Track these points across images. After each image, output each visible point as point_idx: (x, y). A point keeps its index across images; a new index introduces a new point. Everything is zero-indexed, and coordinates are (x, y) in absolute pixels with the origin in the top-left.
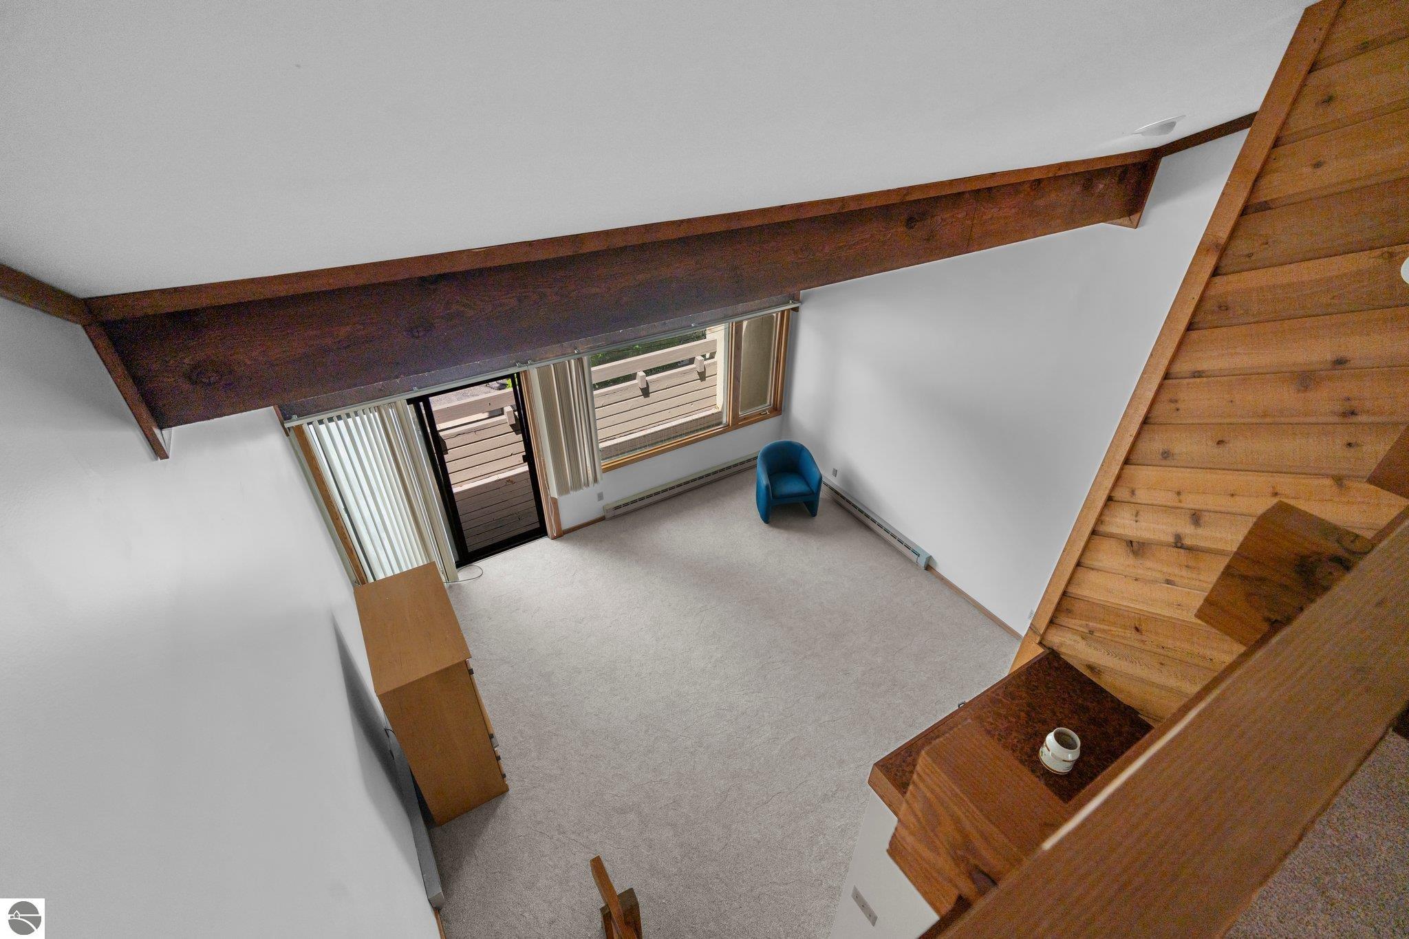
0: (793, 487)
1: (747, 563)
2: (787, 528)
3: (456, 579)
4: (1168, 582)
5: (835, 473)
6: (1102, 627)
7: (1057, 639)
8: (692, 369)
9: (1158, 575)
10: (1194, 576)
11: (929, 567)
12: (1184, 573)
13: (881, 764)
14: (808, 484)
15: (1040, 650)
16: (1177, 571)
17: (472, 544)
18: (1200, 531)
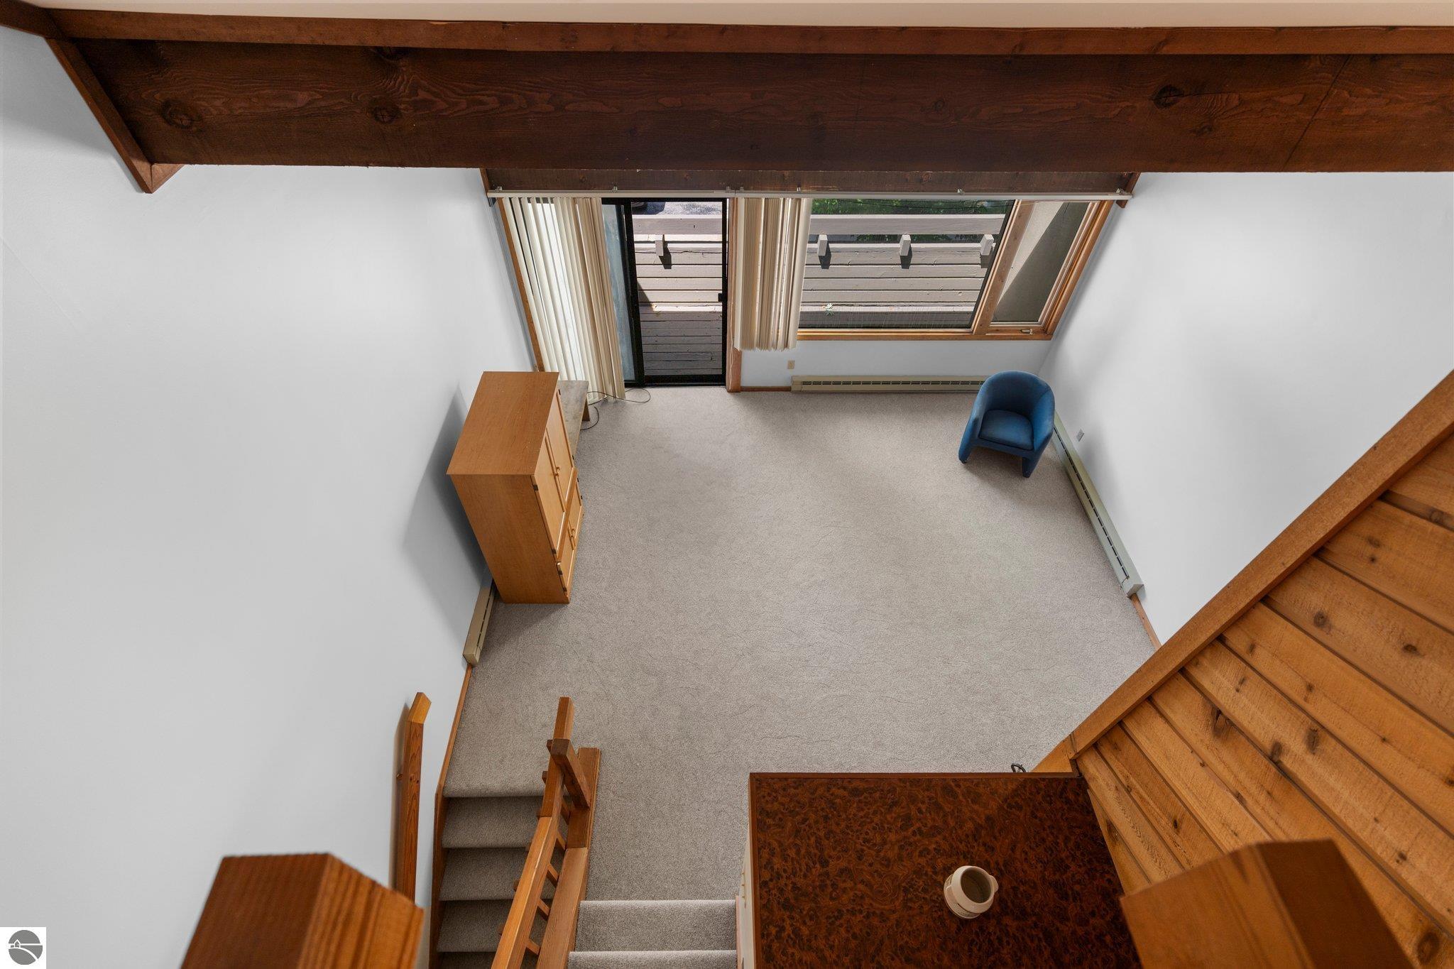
0: (1011, 432)
1: (912, 497)
2: (982, 476)
3: (623, 397)
4: (1238, 796)
5: (1081, 436)
6: (1141, 790)
7: (1095, 771)
8: (975, 249)
9: (1230, 779)
10: (1272, 812)
11: (1134, 596)
12: (1262, 797)
13: (758, 777)
14: (1032, 437)
15: (1069, 769)
16: (1254, 789)
17: (650, 368)
18: (1309, 758)
